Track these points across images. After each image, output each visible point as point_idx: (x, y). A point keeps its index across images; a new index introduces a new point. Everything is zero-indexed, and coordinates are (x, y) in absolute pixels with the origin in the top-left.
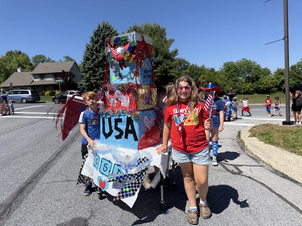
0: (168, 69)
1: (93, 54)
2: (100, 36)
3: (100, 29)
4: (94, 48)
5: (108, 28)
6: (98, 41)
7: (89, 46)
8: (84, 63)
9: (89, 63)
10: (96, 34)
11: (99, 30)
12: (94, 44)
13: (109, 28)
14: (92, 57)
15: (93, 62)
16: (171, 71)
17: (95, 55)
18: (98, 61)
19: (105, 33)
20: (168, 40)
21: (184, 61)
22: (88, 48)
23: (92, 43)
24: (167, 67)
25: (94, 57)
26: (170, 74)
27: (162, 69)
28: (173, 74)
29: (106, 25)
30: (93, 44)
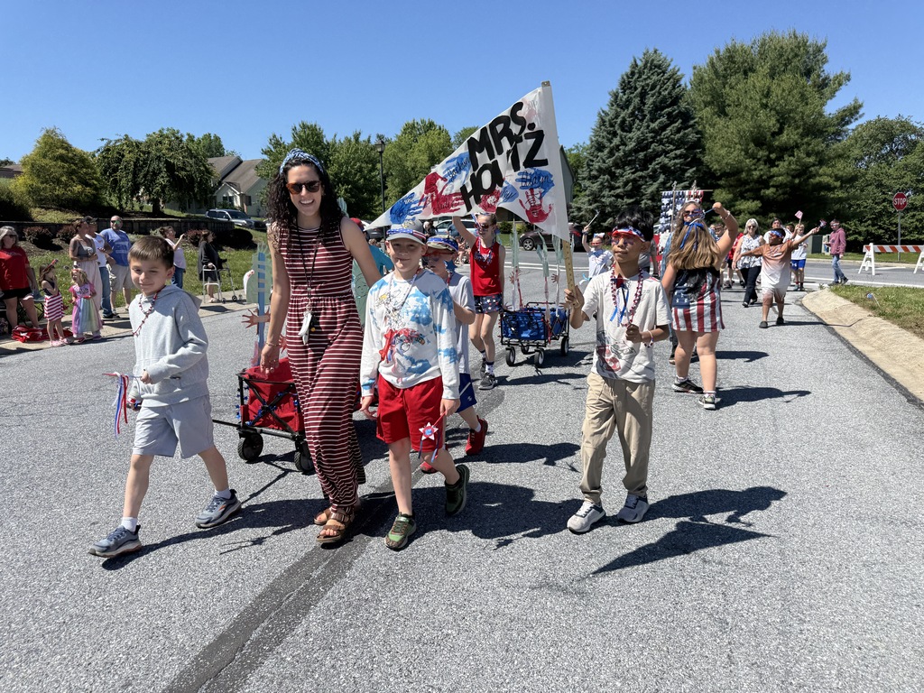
0: (814, 165)
1: (615, 134)
2: (636, 89)
3: (636, 71)
4: (619, 120)
5: (656, 66)
6: (629, 101)
7: (607, 114)
8: (591, 158)
9: (602, 158)
10: (626, 85)
11: (633, 73)
12: (619, 110)
13: (659, 67)
14: (611, 143)
15: (611, 154)
16: (821, 171)
17: (618, 138)
18: (624, 151)
19: (648, 81)
20: (832, 77)
22: (603, 121)
23: (613, 108)
24: (812, 160)
25: (616, 141)
26: (818, 179)
27: (793, 167)
28: (825, 179)
29: (653, 60)
30: (616, 110)
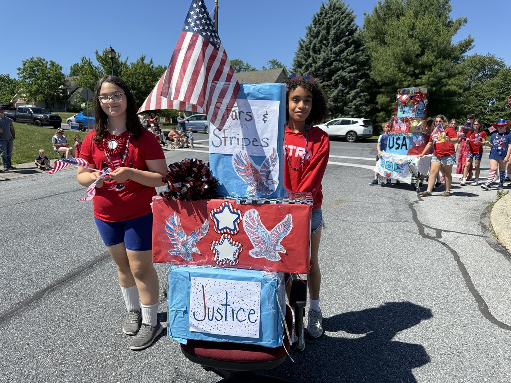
0: (444, 78)
1: (309, 56)
2: (324, 24)
3: (324, 12)
4: (312, 46)
5: (337, 9)
6: (319, 32)
7: (304, 42)
8: (295, 72)
9: (300, 73)
10: (317, 22)
11: (322, 14)
12: (312, 39)
13: (339, 9)
14: (307, 61)
15: (307, 69)
16: (449, 82)
17: (311, 59)
18: (315, 67)
19: (332, 19)
20: (454, 21)
21: (492, 61)
22: (302, 47)
23: (308, 37)
24: (443, 74)
25: (310, 60)
26: (447, 87)
27: (431, 79)
28: (453, 88)
29: (335, 4)
30: (310, 39)
